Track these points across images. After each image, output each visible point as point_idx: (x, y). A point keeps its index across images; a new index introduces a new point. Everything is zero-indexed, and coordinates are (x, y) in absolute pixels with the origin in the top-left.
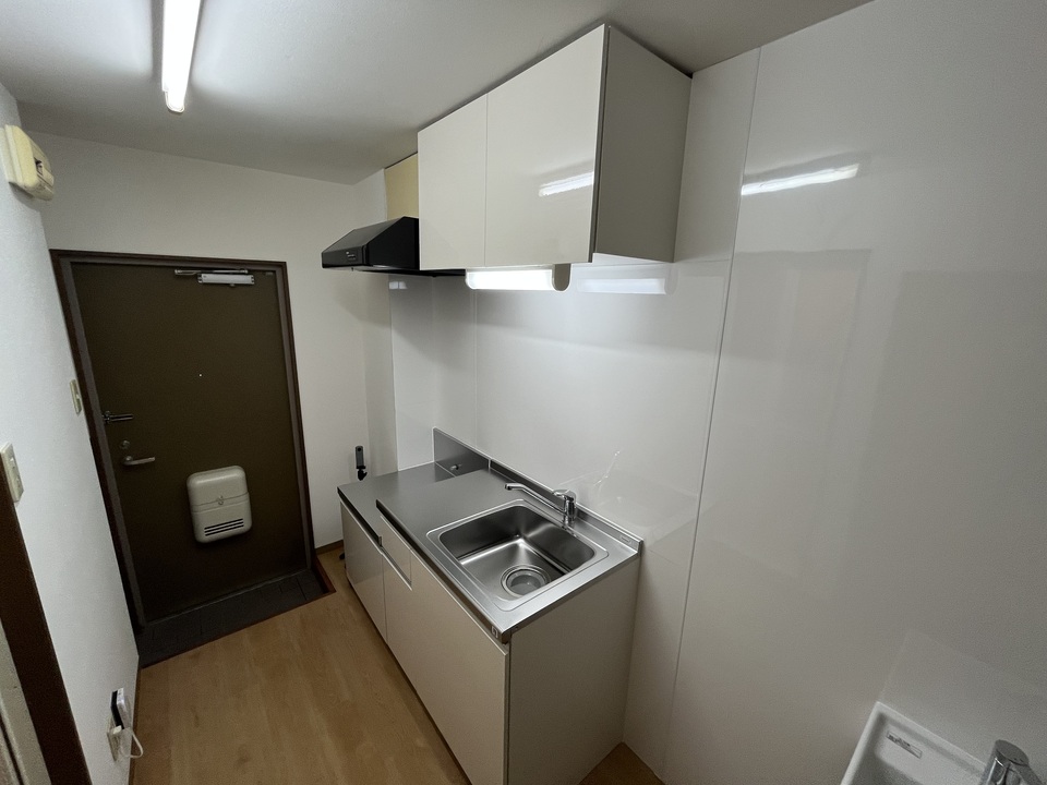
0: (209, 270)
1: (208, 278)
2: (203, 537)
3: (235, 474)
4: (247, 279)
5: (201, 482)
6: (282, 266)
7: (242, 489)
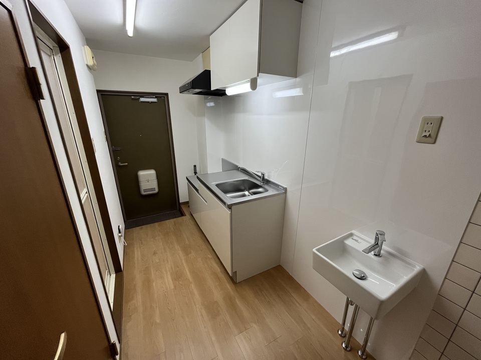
0: (142, 97)
1: (142, 99)
2: (143, 193)
3: (152, 172)
4: (155, 100)
5: (142, 173)
6: (167, 94)
7: (154, 177)
